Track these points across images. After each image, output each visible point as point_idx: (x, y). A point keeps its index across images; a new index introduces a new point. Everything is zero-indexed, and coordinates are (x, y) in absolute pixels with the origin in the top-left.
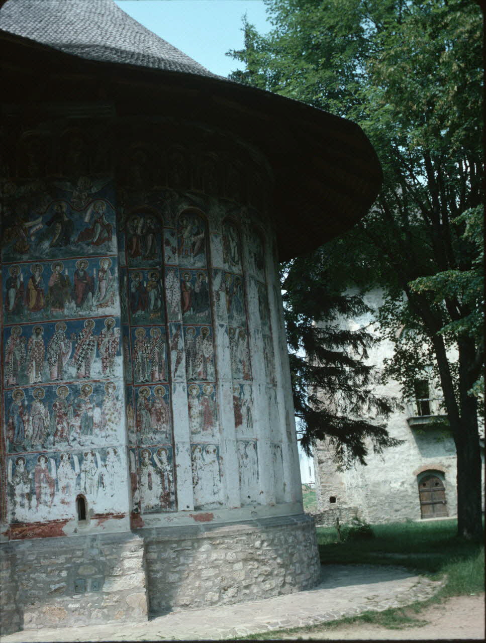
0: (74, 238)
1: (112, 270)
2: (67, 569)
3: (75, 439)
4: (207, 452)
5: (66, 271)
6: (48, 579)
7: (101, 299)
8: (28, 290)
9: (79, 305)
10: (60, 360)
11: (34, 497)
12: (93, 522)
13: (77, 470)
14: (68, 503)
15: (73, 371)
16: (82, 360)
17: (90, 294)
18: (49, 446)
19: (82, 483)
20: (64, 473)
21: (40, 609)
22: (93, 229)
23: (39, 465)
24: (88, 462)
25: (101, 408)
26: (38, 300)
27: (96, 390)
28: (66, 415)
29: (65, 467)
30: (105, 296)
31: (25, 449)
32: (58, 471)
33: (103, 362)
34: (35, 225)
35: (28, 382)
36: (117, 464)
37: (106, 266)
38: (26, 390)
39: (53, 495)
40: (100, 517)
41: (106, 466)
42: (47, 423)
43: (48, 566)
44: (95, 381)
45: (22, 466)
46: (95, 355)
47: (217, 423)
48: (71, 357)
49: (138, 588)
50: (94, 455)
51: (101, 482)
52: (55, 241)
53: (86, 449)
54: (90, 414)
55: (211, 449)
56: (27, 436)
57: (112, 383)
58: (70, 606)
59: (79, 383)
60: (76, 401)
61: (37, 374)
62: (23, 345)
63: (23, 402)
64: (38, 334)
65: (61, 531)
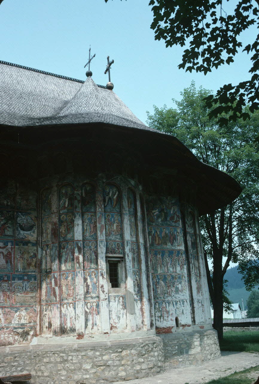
0: (168, 219)
1: (181, 232)
2: (177, 346)
3: (173, 296)
4: (199, 302)
5: (167, 231)
6: (172, 350)
7: (178, 243)
8: (156, 237)
9: (172, 245)
10: (167, 265)
11: (162, 318)
12: (181, 328)
13: (175, 308)
14: (173, 320)
15: (171, 269)
16: (174, 266)
17: (175, 241)
18: (166, 298)
19: (177, 313)
20: (171, 308)
21: (170, 361)
22: (174, 216)
23: (163, 305)
24: (178, 305)
25: (181, 284)
26: (159, 241)
27: (179, 278)
28: (170, 286)
29: (171, 307)
30: (179, 242)
31: (158, 299)
32: (169, 308)
33: (180, 267)
34: (156, 212)
35: (157, 272)
36: (187, 306)
37: (179, 231)
38: (157, 276)
39: (168, 317)
40: (183, 326)
41: (184, 306)
42: (165, 289)
43: (171, 344)
44: (179, 274)
45: (158, 305)
46: (178, 264)
47: (201, 292)
48: (171, 264)
49: (199, 353)
50: (180, 302)
51: (183, 313)
52: (162, 219)
53: (177, 300)
54: (178, 286)
55: (200, 301)
56: (158, 293)
57: (184, 275)
58: (180, 360)
59: (174, 274)
60: (173, 281)
61: (160, 270)
62: (155, 258)
63: (156, 280)
64: (159, 254)
65: (171, 331)
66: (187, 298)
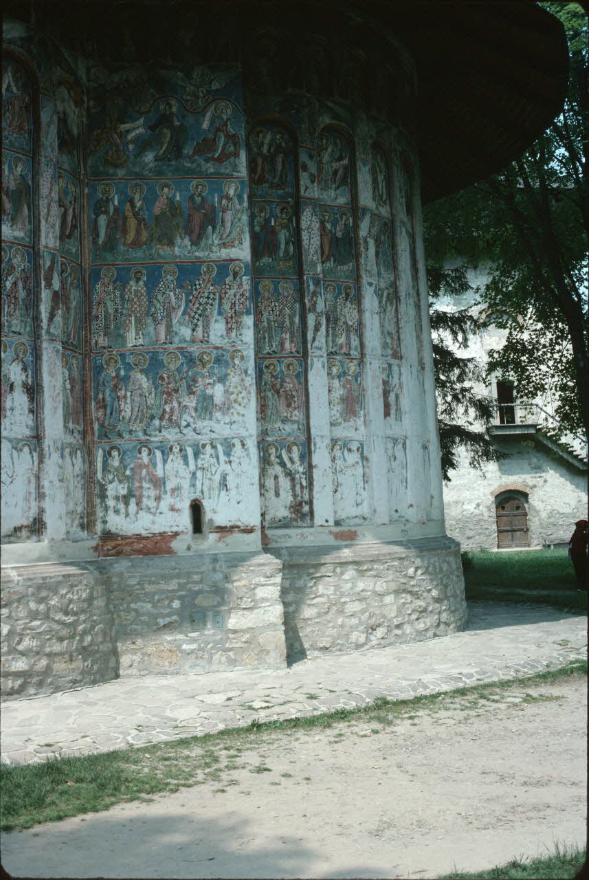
0: (188, 150)
1: (240, 197)
2: (180, 598)
3: (188, 425)
4: (350, 450)
5: (178, 195)
6: (156, 611)
7: (225, 236)
8: (125, 218)
9: (196, 243)
10: (169, 316)
11: (133, 501)
12: (213, 537)
13: (192, 467)
14: (178, 510)
15: (186, 332)
16: (199, 318)
17: (210, 228)
18: (154, 433)
19: (198, 484)
20: (174, 470)
21: (144, 651)
22: (214, 140)
23: (140, 459)
24: (207, 456)
25: (224, 385)
26: (138, 233)
27: (218, 360)
28: (176, 391)
29: (175, 463)
30: (230, 233)
31: (120, 435)
32: (167, 466)
33: (227, 323)
34: (134, 129)
35: (124, 345)
36: (245, 461)
37: (232, 192)
38: (122, 355)
39: (158, 499)
40: (222, 530)
41: (230, 462)
42: (151, 401)
43: (155, 593)
44: (217, 348)
45: (117, 458)
46: (216, 312)
47: (362, 412)
48: (184, 313)
49: (275, 625)
50: (214, 447)
51: (224, 484)
52: (161, 152)
53: (204, 439)
54: (209, 391)
55: (354, 446)
56: (123, 418)
57: (240, 351)
58: (185, 647)
59: (195, 350)
60: (190, 373)
61: (137, 334)
62: (117, 294)
63: (118, 370)
64: (138, 280)
65: (170, 548)
66: (244, 433)
